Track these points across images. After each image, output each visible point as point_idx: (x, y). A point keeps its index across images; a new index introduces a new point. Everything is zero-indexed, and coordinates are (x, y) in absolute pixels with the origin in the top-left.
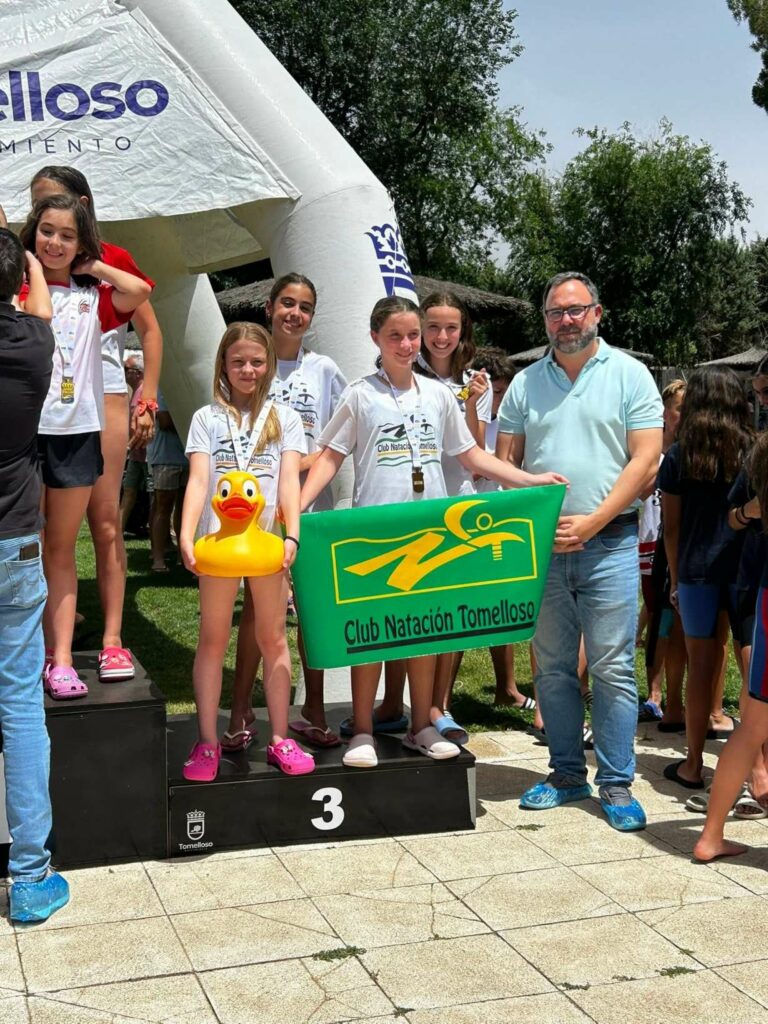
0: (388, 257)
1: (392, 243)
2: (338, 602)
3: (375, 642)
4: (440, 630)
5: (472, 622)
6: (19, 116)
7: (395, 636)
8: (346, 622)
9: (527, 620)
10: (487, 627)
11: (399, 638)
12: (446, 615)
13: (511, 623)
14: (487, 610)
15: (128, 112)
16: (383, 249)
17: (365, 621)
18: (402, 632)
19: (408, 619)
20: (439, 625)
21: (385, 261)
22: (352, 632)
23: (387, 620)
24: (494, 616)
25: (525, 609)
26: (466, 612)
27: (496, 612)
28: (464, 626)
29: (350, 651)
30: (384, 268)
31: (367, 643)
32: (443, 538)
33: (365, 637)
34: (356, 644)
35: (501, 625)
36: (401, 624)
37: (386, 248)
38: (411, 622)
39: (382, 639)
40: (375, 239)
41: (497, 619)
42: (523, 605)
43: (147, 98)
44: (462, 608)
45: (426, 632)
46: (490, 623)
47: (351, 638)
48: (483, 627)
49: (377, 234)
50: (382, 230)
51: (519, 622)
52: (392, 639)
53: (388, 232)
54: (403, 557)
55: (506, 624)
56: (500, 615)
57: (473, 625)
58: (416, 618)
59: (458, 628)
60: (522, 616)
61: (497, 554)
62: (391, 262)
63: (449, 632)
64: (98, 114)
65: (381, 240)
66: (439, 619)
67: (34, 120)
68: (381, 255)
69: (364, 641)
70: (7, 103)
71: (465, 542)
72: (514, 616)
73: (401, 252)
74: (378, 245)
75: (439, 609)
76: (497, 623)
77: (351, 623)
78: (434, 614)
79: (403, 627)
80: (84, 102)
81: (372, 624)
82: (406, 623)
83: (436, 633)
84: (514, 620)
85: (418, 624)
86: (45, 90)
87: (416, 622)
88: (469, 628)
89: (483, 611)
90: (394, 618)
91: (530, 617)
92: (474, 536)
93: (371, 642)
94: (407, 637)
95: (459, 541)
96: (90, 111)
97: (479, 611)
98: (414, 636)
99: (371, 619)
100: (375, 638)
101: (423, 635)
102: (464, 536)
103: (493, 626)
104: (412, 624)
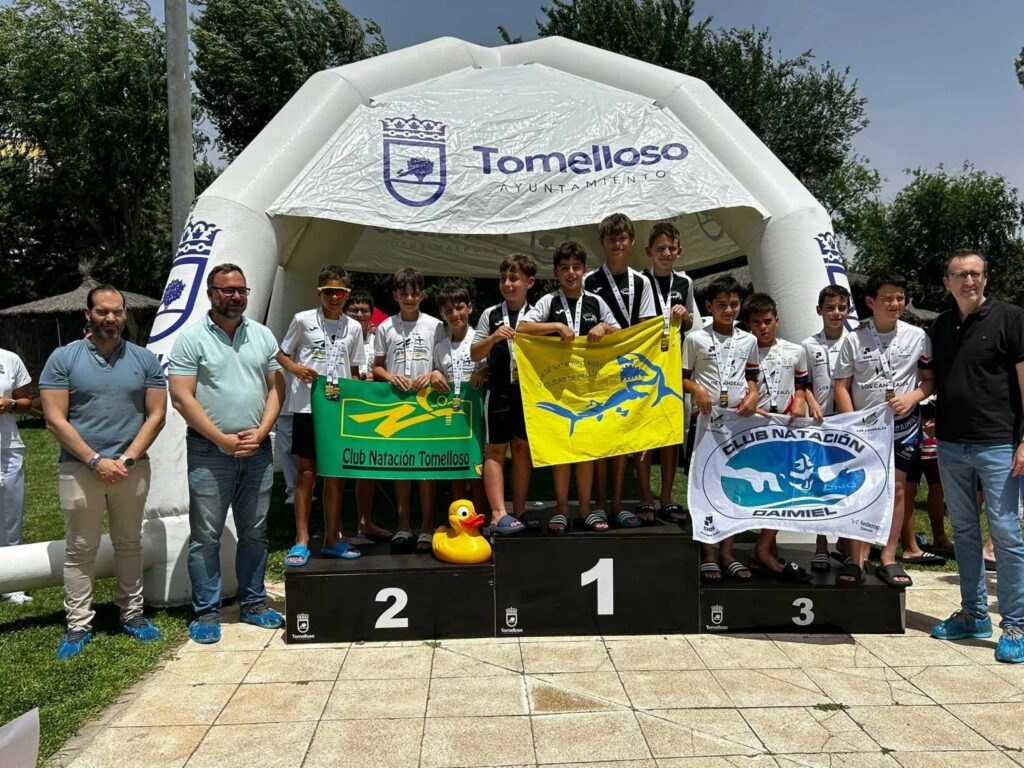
2: (342, 435)
3: (361, 465)
4: (405, 464)
5: (427, 462)
7: (375, 464)
8: (345, 448)
9: (464, 465)
11: (377, 466)
12: (411, 456)
13: (453, 466)
14: (438, 456)
18: (380, 461)
19: (386, 455)
20: (405, 462)
22: (348, 456)
23: (371, 453)
24: (442, 460)
25: (463, 458)
26: (424, 456)
27: (444, 458)
28: (422, 464)
29: (345, 467)
31: (356, 465)
32: (414, 409)
33: (356, 461)
34: (349, 464)
35: (446, 466)
36: (380, 457)
39: (366, 464)
41: (443, 462)
42: (462, 455)
44: (422, 453)
45: (396, 464)
47: (347, 459)
51: (458, 466)
52: (372, 465)
54: (387, 417)
55: (449, 465)
56: (446, 460)
57: (427, 464)
58: (391, 455)
59: (418, 465)
61: (449, 421)
63: (412, 467)
66: (406, 457)
69: (355, 463)
71: (429, 413)
72: (455, 461)
75: (407, 451)
77: (348, 449)
78: (403, 454)
79: (381, 459)
81: (361, 453)
82: (384, 457)
83: (403, 466)
84: (456, 464)
85: (392, 459)
87: (390, 457)
88: (425, 466)
89: (436, 456)
90: (376, 453)
91: (467, 463)
92: (435, 409)
93: (359, 465)
94: (383, 466)
95: (425, 412)
97: (433, 456)
98: (387, 466)
99: (361, 451)
100: (362, 463)
101: (394, 466)
102: (430, 409)
103: (441, 466)
104: (388, 458)
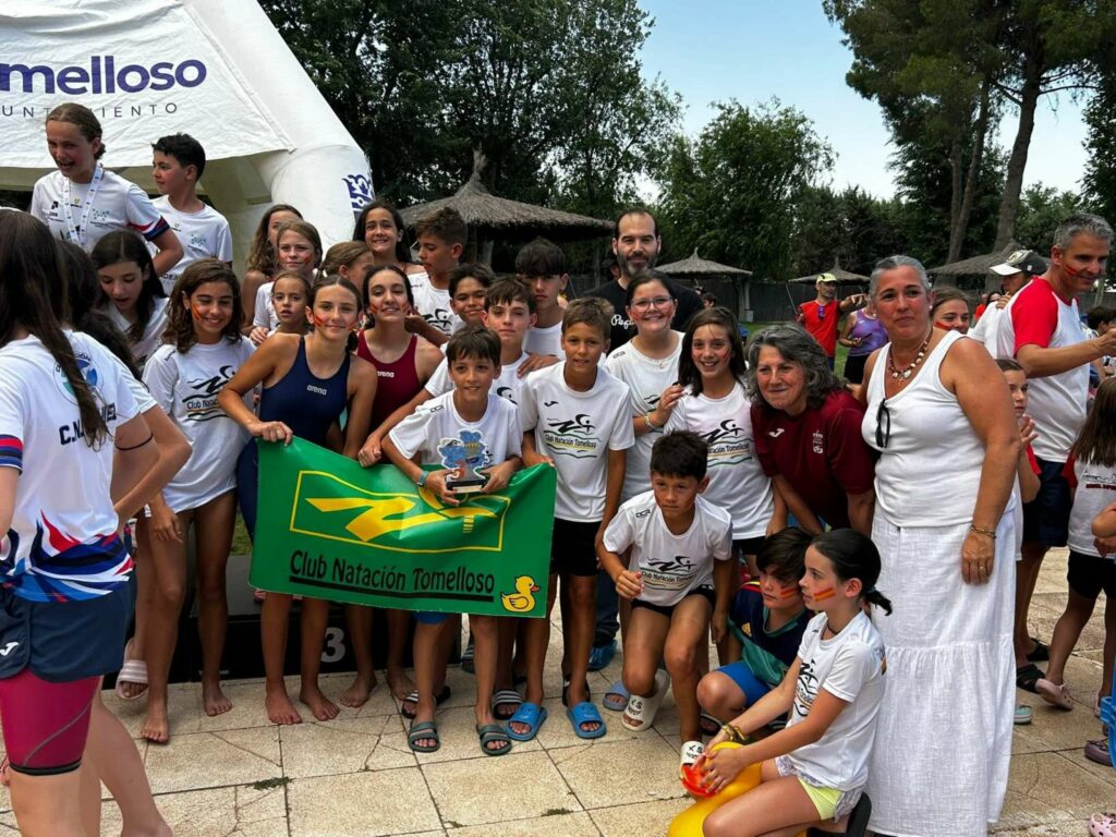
0: (359, 198)
1: (363, 188)
2: (292, 529)
3: (319, 580)
4: (389, 587)
5: (425, 584)
6: (97, 90)
7: (341, 580)
8: (294, 550)
9: (484, 593)
10: (440, 591)
11: (345, 583)
12: (400, 575)
13: (466, 592)
14: (443, 574)
15: (176, 84)
16: (355, 192)
17: (314, 556)
18: (350, 577)
19: (359, 568)
20: (390, 582)
21: (357, 200)
22: (299, 562)
23: (337, 563)
24: (449, 581)
25: (483, 581)
26: (421, 575)
27: (451, 577)
28: (416, 587)
29: (293, 579)
30: (355, 205)
31: (311, 578)
32: (414, 504)
33: (311, 571)
34: (299, 576)
35: (454, 591)
36: (350, 570)
37: (359, 191)
38: (361, 572)
39: (328, 579)
40: (349, 184)
41: (451, 584)
42: (481, 575)
43: (191, 74)
44: (418, 570)
45: (376, 585)
46: (443, 588)
47: (297, 568)
48: (434, 590)
49: (352, 180)
50: (356, 179)
51: (474, 592)
52: (337, 582)
53: (360, 180)
54: (370, 508)
55: (460, 592)
56: (456, 581)
57: (424, 587)
58: (367, 570)
59: (409, 589)
60: (479, 587)
61: (468, 525)
62: (361, 202)
63: (400, 591)
64: (154, 87)
65: (354, 185)
66: (391, 576)
67: (108, 92)
68: (354, 196)
69: (309, 575)
70: (88, 81)
71: (435, 512)
72: (470, 585)
73: (369, 196)
74: (351, 189)
75: (394, 568)
76: (449, 588)
77: (299, 553)
78: (388, 570)
79: (352, 574)
80: (145, 78)
81: (321, 562)
82: (356, 571)
83: (385, 588)
84: (470, 589)
85: (368, 576)
86: (117, 70)
87: (366, 573)
88: (420, 590)
89: (439, 574)
90: (344, 563)
91: (487, 591)
92: (445, 507)
93: (316, 578)
94: (354, 584)
95: (430, 511)
96: (150, 84)
97: (434, 574)
98: (361, 585)
99: (321, 557)
100: (320, 576)
101: (371, 587)
102: (436, 507)
103: (446, 591)
104: (362, 574)
